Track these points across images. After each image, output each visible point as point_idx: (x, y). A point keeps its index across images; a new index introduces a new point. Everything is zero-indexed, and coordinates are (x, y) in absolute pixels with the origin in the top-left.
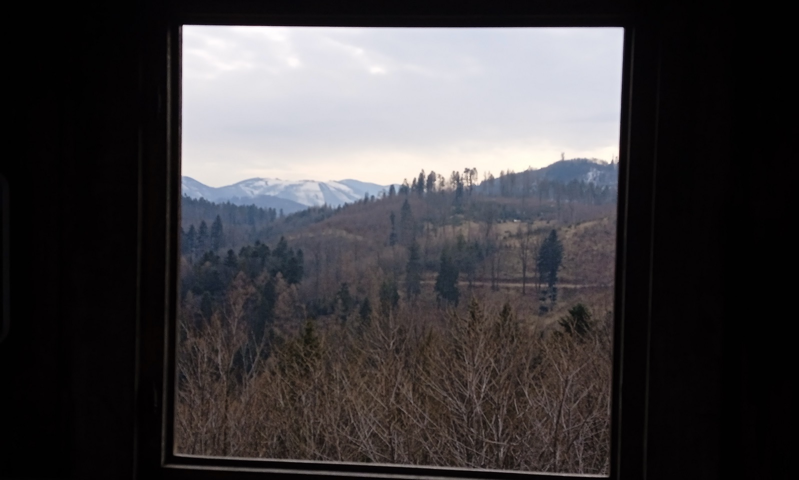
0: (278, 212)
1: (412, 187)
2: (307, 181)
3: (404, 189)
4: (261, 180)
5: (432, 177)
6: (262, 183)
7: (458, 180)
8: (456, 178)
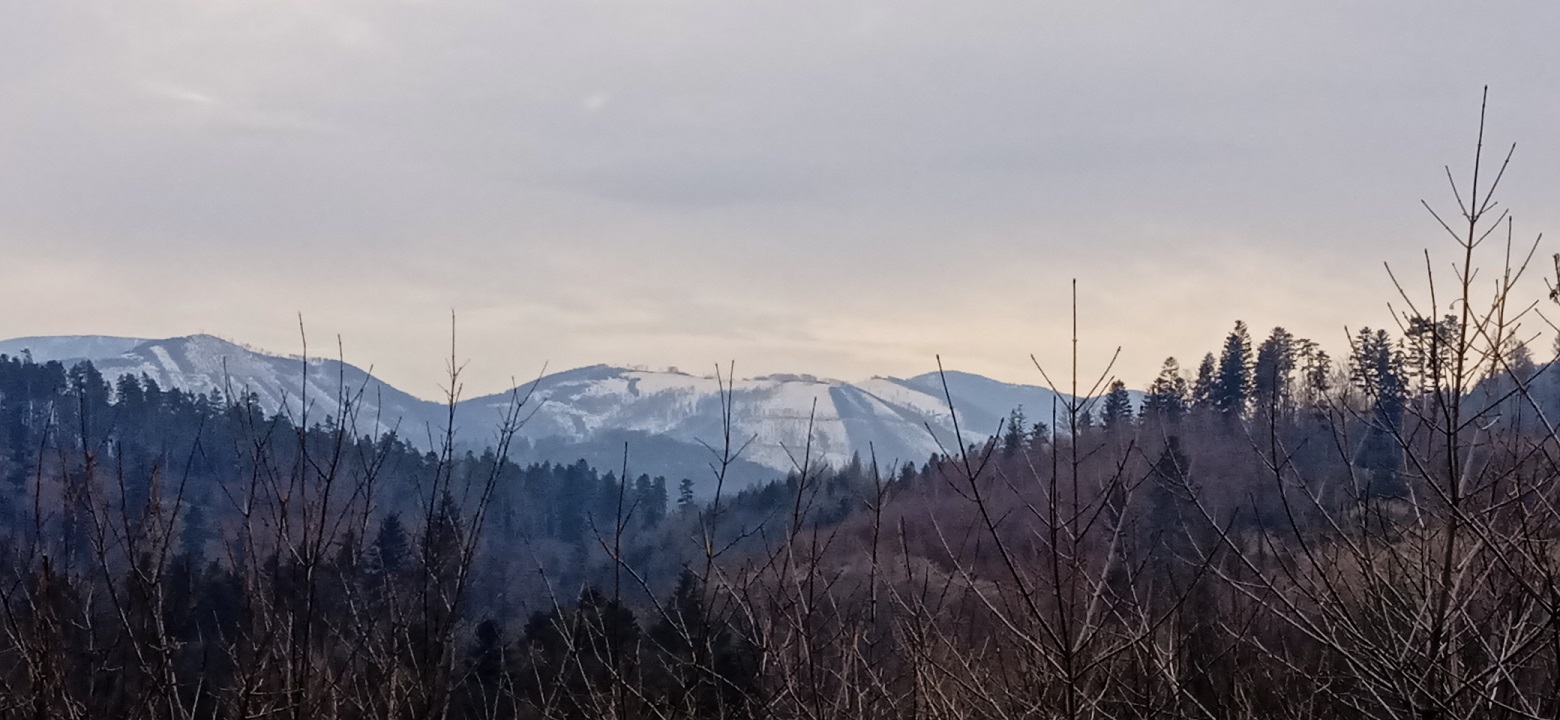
0: (673, 495)
1: (1198, 393)
2: (788, 378)
3: (1164, 401)
4: (615, 373)
5: (1276, 353)
6: (617, 387)
7: (1382, 363)
8: (1374, 356)
